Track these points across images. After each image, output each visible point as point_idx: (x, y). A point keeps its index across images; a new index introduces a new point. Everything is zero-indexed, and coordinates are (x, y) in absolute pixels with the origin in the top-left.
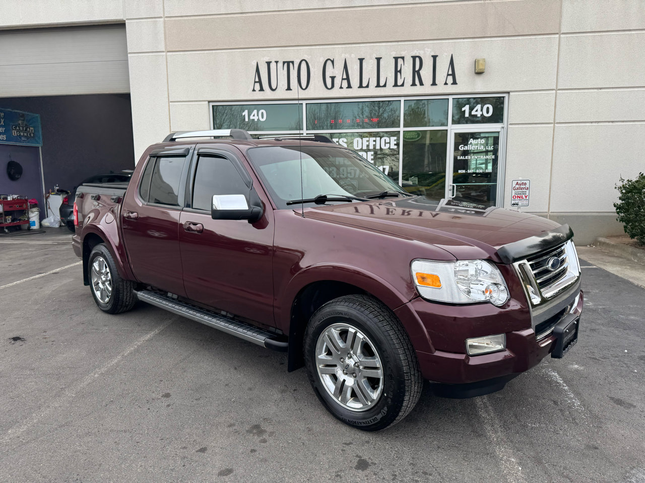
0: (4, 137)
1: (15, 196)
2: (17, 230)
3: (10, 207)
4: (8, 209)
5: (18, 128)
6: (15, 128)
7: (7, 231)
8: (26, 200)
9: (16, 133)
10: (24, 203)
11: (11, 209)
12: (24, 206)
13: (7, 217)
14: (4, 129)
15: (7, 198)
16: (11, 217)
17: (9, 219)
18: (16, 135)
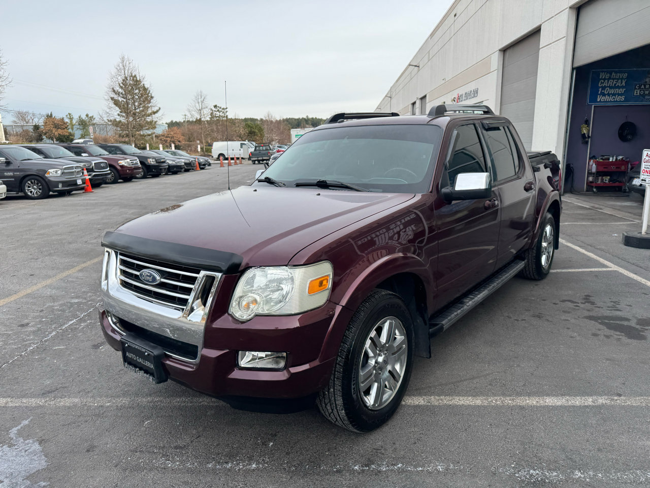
0: (623, 98)
1: (620, 158)
2: (616, 191)
3: (604, 168)
4: (601, 169)
5: (643, 87)
6: (640, 87)
7: (595, 190)
8: (627, 162)
9: (638, 93)
10: (623, 164)
11: (606, 170)
12: (623, 168)
13: (604, 178)
14: (624, 89)
15: (609, 159)
16: (609, 177)
17: (607, 179)
18: (638, 94)
